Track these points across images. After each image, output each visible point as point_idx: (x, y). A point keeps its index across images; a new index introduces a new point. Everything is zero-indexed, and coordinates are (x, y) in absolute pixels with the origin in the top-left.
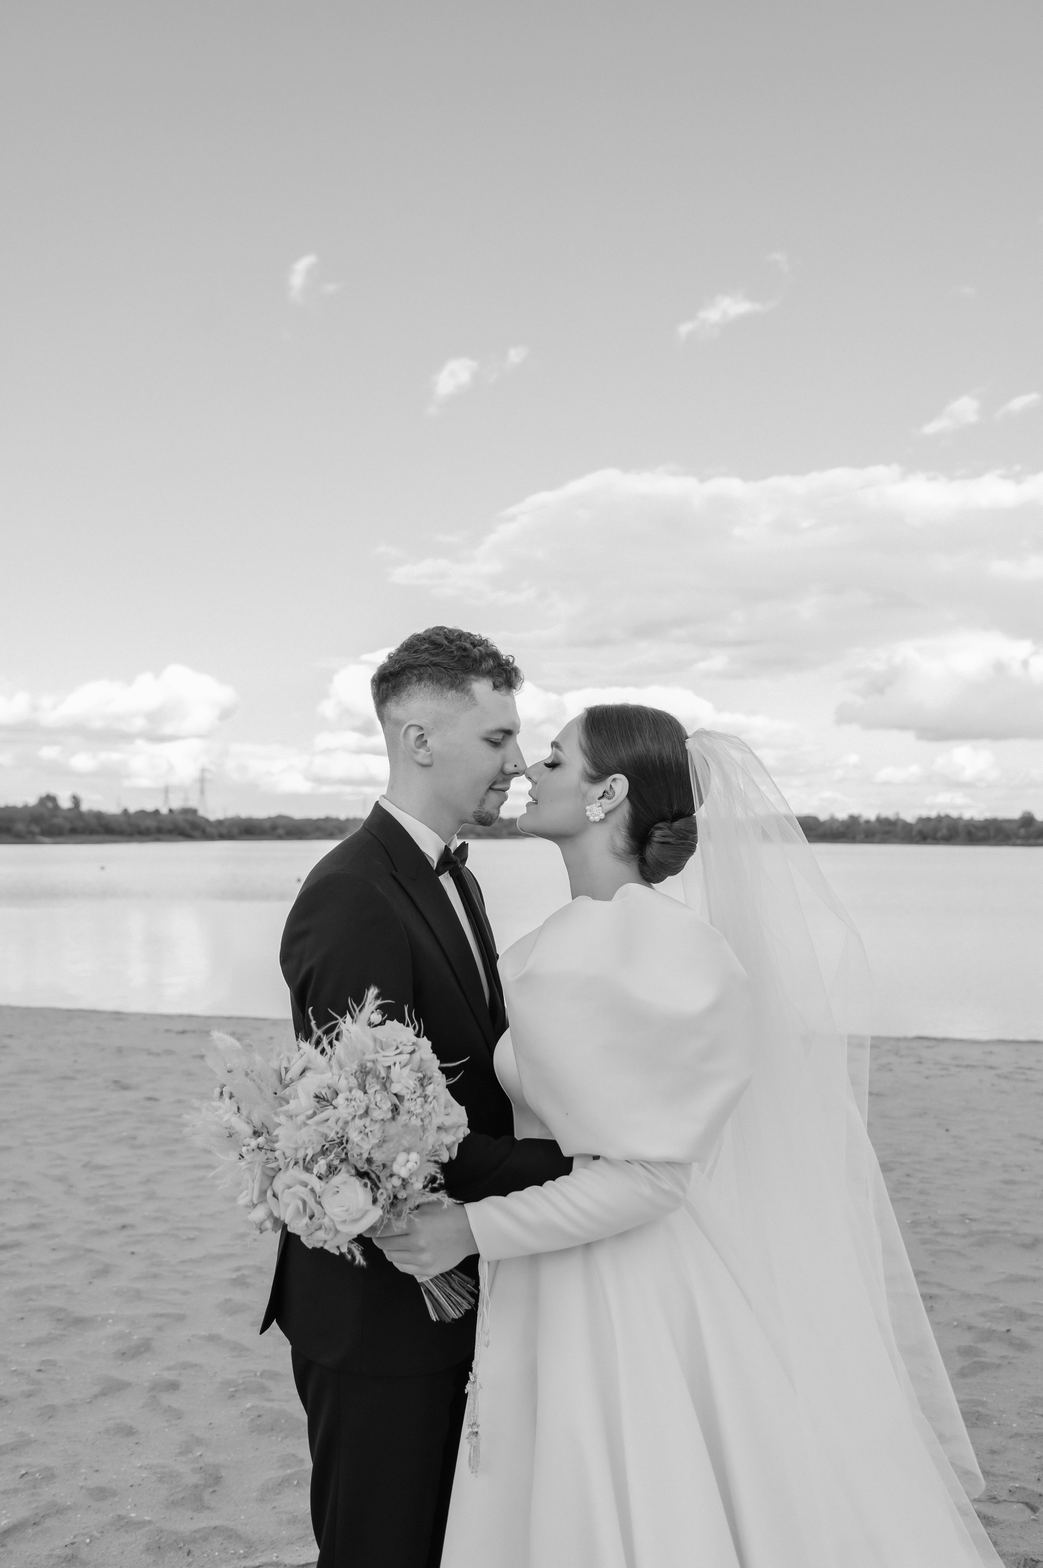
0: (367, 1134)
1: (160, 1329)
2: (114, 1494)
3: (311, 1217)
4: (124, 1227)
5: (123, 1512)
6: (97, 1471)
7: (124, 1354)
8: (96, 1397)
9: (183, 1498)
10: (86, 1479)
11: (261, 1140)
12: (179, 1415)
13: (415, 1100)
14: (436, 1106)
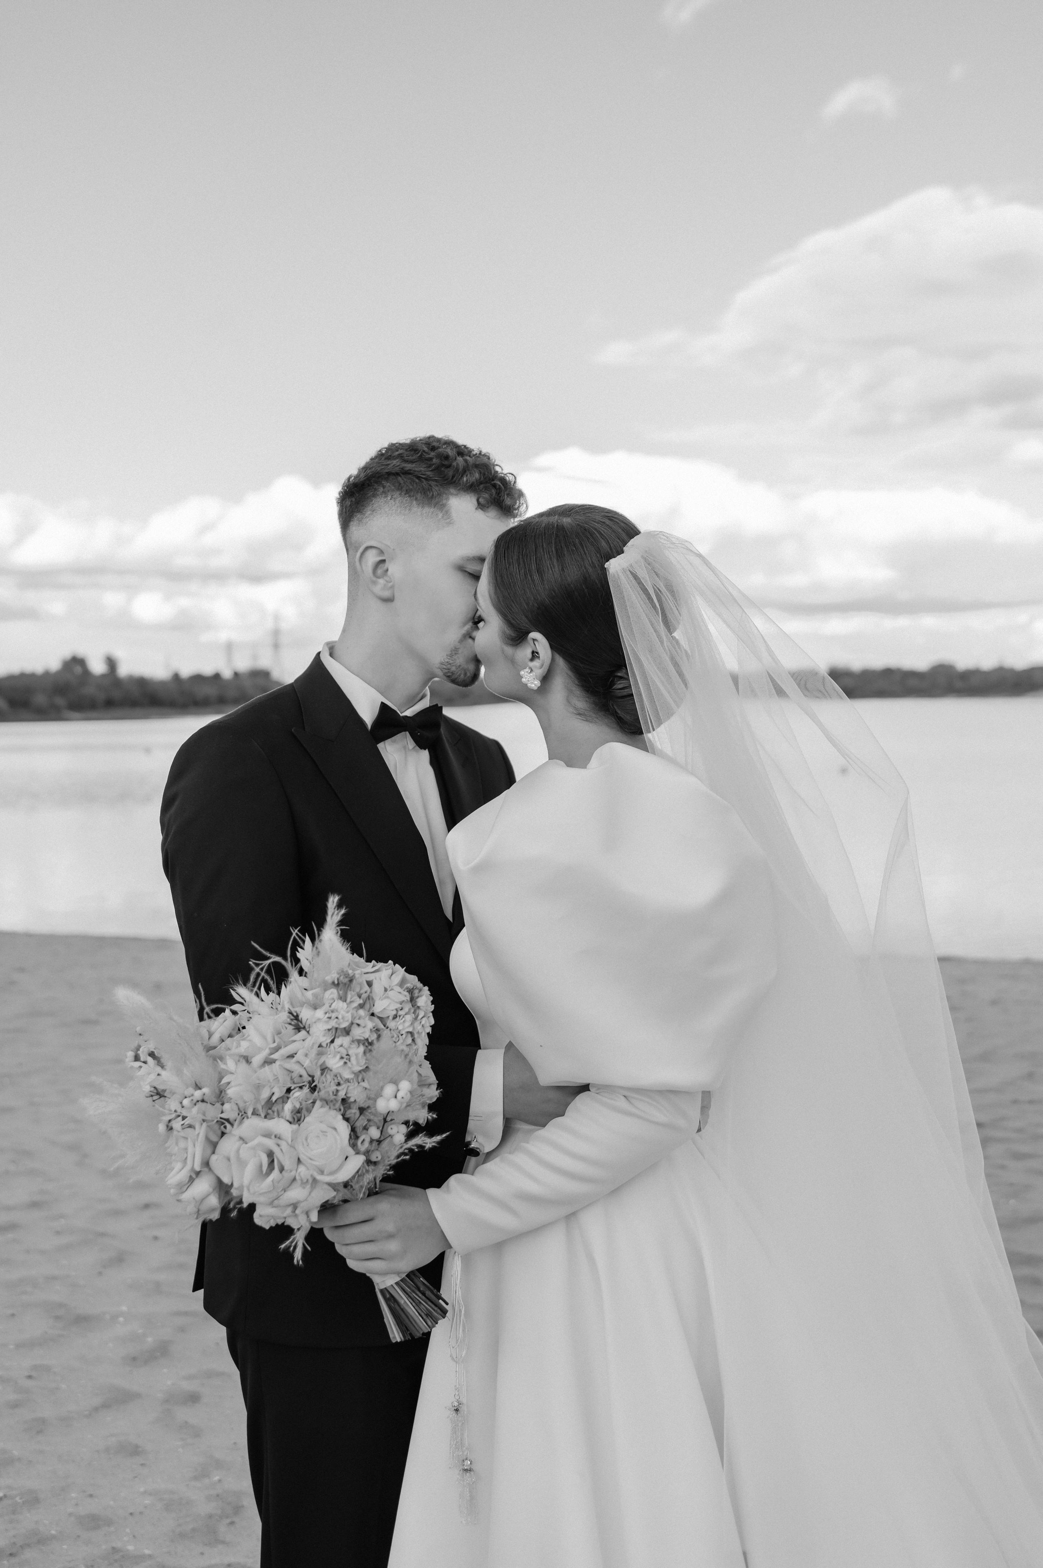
1: (182, 1330)
2: (109, 1522)
3: (281, 1171)
4: (147, 1206)
5: (119, 1545)
6: (91, 1496)
7: (134, 1359)
8: (96, 1409)
9: (193, 1530)
10: (77, 1505)
12: (197, 1433)
13: (403, 1017)
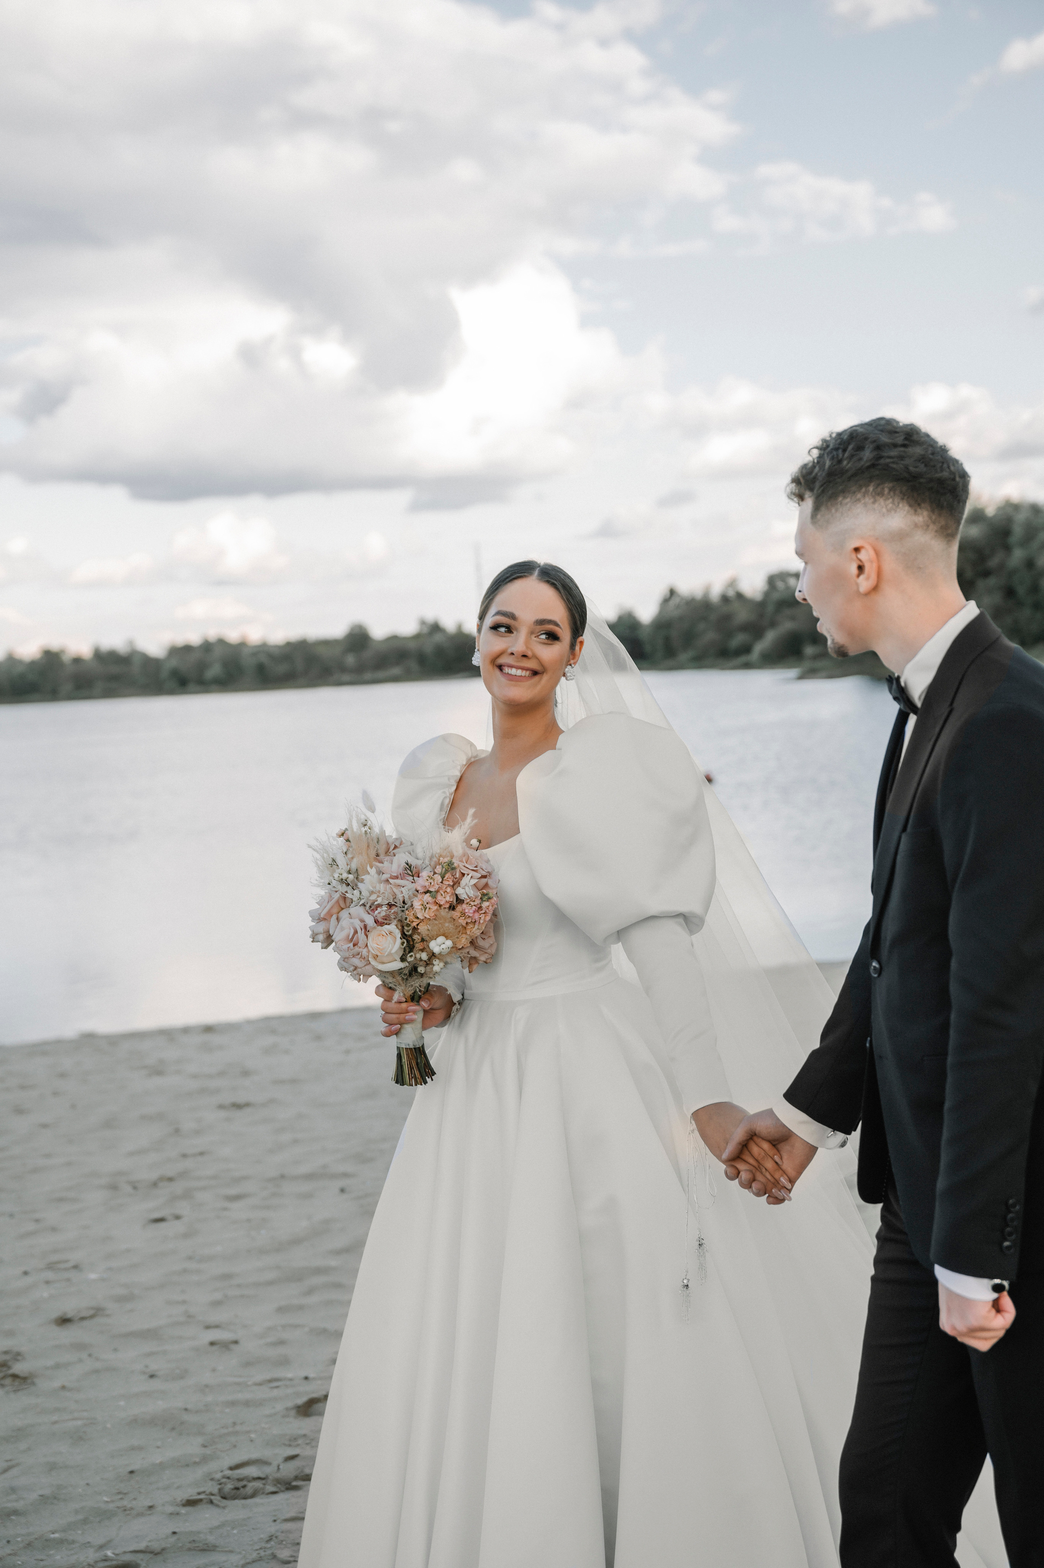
0: (426, 909)
3: (354, 945)
11: (351, 877)
13: (472, 906)
14: (483, 918)
